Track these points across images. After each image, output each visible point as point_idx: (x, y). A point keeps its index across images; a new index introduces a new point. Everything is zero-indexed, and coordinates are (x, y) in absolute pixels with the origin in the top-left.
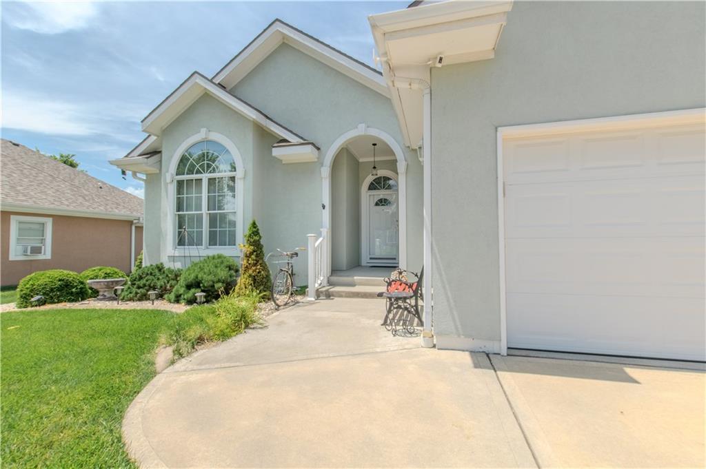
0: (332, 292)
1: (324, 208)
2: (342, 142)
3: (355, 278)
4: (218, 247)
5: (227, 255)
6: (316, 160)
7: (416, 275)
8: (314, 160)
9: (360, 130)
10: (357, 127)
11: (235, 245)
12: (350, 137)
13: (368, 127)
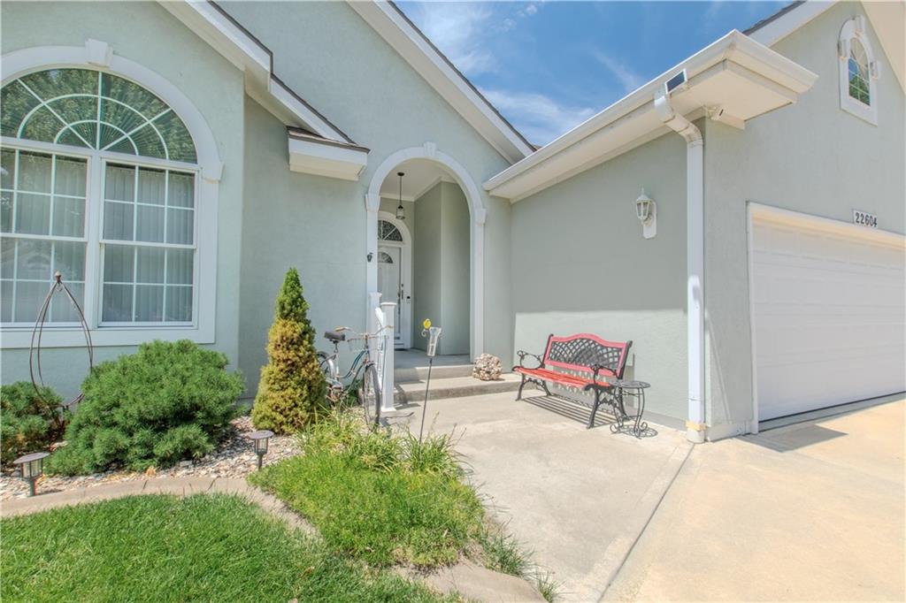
0: (410, 394)
1: (369, 260)
2: (400, 161)
3: (418, 368)
4: (133, 323)
5: (196, 342)
6: (357, 179)
7: (539, 359)
8: (353, 179)
9: (429, 151)
10: (423, 146)
11: (190, 320)
12: (412, 157)
13: (438, 150)
